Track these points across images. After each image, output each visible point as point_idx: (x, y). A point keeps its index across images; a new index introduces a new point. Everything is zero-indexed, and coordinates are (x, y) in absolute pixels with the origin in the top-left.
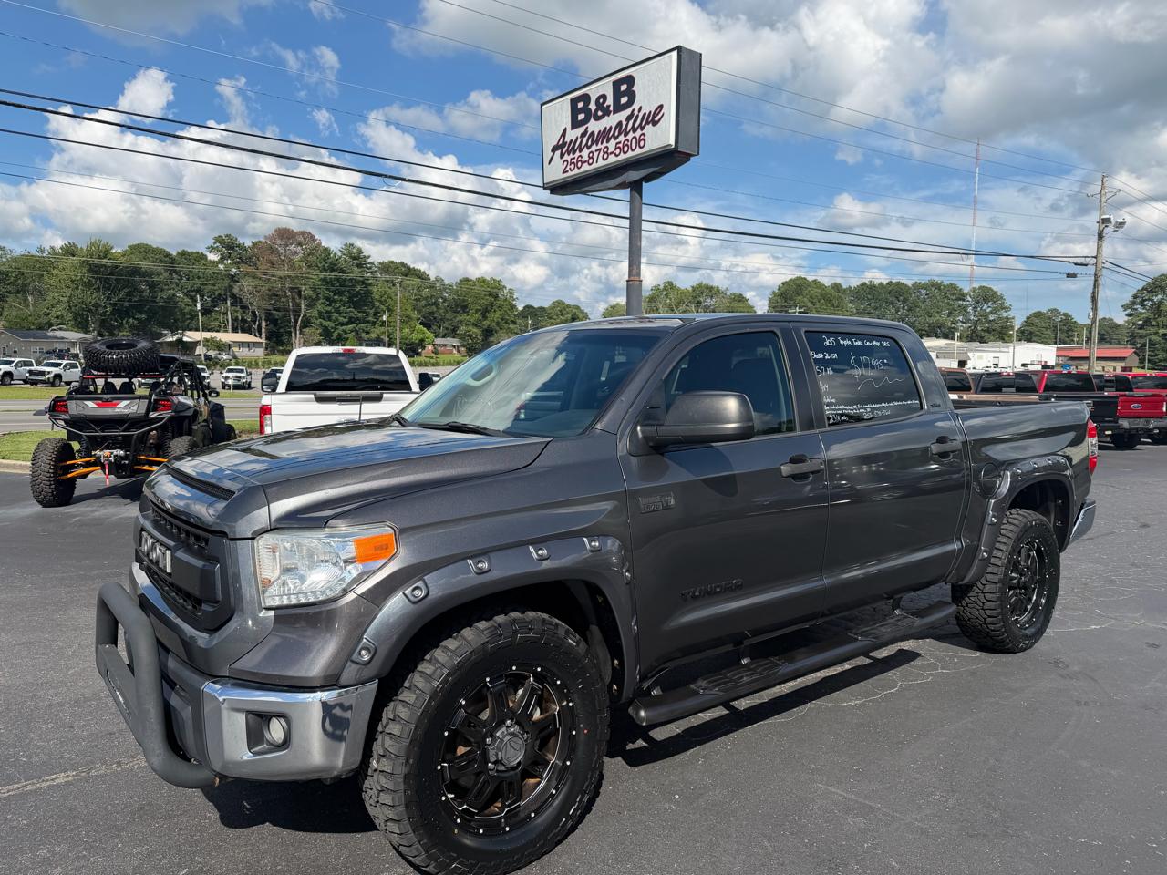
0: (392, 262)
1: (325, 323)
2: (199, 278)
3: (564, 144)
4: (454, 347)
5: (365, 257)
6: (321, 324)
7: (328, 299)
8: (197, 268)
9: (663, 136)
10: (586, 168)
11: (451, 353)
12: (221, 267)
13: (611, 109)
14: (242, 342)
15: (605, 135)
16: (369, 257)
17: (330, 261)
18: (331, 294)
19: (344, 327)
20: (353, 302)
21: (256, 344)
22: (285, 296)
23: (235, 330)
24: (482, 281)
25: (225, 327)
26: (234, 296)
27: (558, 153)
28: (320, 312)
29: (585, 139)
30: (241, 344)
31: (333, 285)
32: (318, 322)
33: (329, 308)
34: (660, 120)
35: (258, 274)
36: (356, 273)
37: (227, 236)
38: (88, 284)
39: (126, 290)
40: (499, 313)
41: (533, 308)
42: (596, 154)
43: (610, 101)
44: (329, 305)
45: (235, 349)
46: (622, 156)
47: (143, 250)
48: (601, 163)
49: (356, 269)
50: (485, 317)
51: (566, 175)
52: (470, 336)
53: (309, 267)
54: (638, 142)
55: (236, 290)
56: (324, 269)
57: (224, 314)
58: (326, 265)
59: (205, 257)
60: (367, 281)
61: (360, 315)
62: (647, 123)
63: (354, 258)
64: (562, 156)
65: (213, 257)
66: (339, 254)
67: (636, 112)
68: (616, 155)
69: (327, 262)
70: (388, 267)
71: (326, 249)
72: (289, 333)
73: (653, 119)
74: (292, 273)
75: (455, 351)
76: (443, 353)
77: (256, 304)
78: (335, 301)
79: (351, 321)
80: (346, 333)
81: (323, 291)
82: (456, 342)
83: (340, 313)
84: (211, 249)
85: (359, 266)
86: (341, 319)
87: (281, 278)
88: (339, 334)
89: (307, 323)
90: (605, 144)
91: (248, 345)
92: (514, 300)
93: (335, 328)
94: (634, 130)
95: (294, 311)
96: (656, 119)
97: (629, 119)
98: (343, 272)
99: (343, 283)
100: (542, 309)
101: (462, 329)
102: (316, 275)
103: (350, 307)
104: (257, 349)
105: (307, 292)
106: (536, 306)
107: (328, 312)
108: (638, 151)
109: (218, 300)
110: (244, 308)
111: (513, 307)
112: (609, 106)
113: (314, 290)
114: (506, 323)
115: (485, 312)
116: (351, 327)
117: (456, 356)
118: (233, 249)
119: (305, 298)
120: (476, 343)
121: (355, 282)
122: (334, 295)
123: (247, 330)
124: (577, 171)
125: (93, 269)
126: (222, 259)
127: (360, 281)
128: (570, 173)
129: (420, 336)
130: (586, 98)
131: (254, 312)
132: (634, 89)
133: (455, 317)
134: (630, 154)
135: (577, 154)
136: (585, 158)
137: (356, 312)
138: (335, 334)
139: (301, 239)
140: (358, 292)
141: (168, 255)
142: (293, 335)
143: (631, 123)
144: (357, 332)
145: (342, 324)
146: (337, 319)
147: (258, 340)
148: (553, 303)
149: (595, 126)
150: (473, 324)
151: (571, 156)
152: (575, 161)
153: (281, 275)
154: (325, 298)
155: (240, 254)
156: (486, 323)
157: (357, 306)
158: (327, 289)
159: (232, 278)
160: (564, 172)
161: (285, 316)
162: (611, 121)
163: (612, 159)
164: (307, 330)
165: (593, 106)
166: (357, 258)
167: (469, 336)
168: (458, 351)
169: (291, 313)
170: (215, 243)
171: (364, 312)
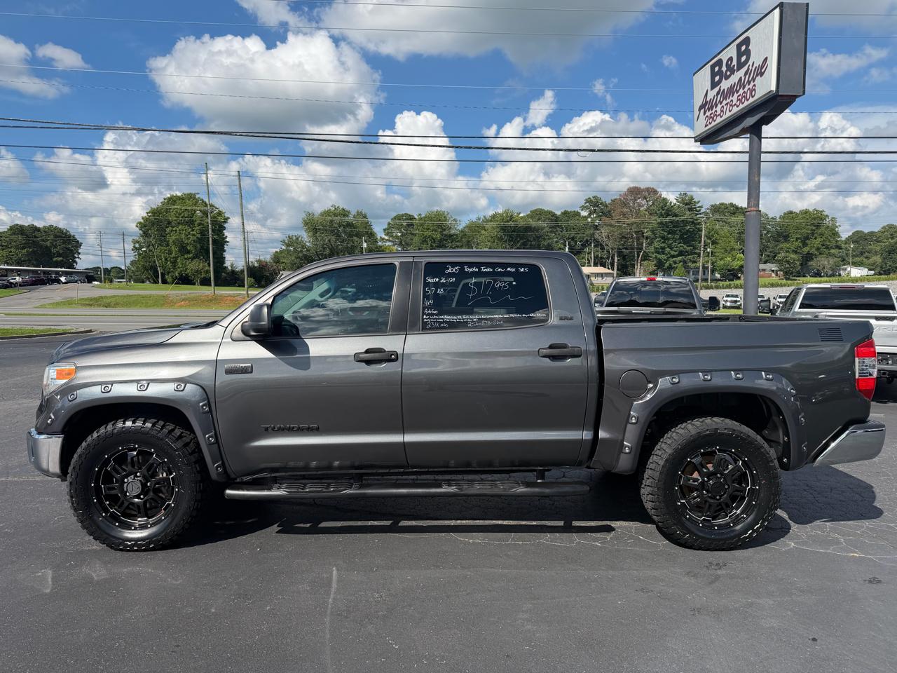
0: (722, 204)
1: (659, 256)
2: (574, 229)
3: (706, 102)
4: (773, 271)
5: (695, 202)
6: (656, 257)
7: (663, 238)
8: (572, 223)
9: (768, 84)
10: (719, 120)
11: (770, 276)
12: (589, 220)
13: (735, 68)
14: (598, 273)
15: (731, 91)
16: (699, 202)
17: (666, 208)
18: (666, 234)
19: (674, 259)
20: (683, 239)
21: (607, 275)
22: (632, 238)
23: (596, 265)
24: (806, 212)
25: (589, 263)
26: (596, 241)
27: (702, 111)
28: (656, 248)
29: (719, 96)
30: (597, 275)
31: (667, 227)
32: (654, 256)
33: (663, 245)
34: (764, 71)
35: (613, 222)
36: (687, 216)
37: (594, 197)
38: (501, 239)
39: (522, 241)
40: (819, 240)
41: (863, 233)
42: (725, 107)
43: (735, 62)
44: (664, 242)
45: (592, 278)
46: (742, 106)
47: (538, 214)
48: (729, 114)
49: (688, 213)
50: (805, 244)
51: (708, 128)
52: (788, 262)
53: (651, 214)
54: (751, 93)
55: (597, 236)
56: (662, 215)
57: (588, 254)
58: (663, 212)
59: (579, 214)
60: (695, 222)
61: (688, 248)
62: (757, 75)
63: (686, 204)
64: (705, 113)
65: (584, 213)
66: (675, 202)
67: (750, 67)
68: (738, 106)
69: (665, 209)
70: (718, 209)
71: (664, 199)
72: (633, 266)
73: (760, 72)
74: (637, 220)
75: (773, 275)
76: (763, 277)
77: (611, 245)
78: (668, 239)
79: (681, 254)
80: (675, 263)
81: (659, 232)
82: (774, 267)
83: (672, 249)
84: (583, 208)
85: (690, 210)
86: (673, 253)
87: (628, 224)
88: (670, 265)
89: (646, 257)
90: (731, 98)
91: (602, 275)
92: (837, 227)
93: (667, 260)
94: (749, 83)
95: (637, 249)
96: (763, 71)
97: (746, 73)
98: (676, 215)
99: (676, 224)
100: (872, 233)
101: (781, 256)
102: (655, 220)
103: (680, 243)
104: (608, 278)
105: (647, 233)
106: (866, 231)
107: (663, 248)
108: (751, 100)
109: (586, 244)
110: (603, 249)
111: (836, 234)
112: (734, 66)
113: (653, 232)
114: (827, 248)
115: (805, 240)
116: (680, 258)
117: (774, 278)
118: (598, 206)
119: (647, 238)
120: (794, 268)
121: (685, 222)
122: (668, 234)
123: (603, 265)
124: (714, 124)
125: (504, 229)
126: (590, 214)
127: (690, 222)
128: (710, 126)
129: (740, 263)
130: (720, 63)
131: (608, 251)
132: (750, 48)
133: (777, 246)
134: (746, 103)
135: (714, 109)
136: (719, 112)
137: (685, 246)
138: (667, 265)
139: (647, 194)
140: (688, 231)
141: (554, 215)
142: (636, 267)
143: (747, 76)
144: (685, 262)
145: (673, 256)
146: (669, 253)
147: (610, 271)
148: (884, 228)
149: (725, 85)
150: (793, 251)
151: (711, 112)
152: (712, 115)
153: (629, 222)
154: (660, 237)
155: (602, 209)
156: (806, 250)
157: (686, 242)
158: (662, 230)
159: (596, 227)
160: (706, 126)
161: (631, 253)
162: (734, 79)
163: (735, 110)
164: (645, 263)
165: (724, 69)
166: (689, 203)
167: (786, 261)
168: (777, 275)
169: (635, 250)
170: (585, 203)
171: (691, 246)
